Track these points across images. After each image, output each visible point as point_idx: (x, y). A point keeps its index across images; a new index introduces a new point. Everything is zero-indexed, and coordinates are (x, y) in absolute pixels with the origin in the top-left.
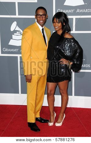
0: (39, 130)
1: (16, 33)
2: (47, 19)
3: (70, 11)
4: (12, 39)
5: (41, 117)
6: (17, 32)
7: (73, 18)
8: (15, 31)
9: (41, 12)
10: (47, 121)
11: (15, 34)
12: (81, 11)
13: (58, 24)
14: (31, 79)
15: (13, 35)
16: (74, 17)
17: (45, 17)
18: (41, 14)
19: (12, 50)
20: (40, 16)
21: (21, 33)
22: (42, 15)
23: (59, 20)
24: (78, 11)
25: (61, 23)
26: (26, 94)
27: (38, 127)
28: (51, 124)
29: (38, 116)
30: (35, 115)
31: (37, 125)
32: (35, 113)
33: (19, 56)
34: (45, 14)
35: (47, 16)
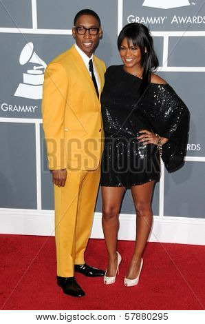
0: (83, 294)
1: (33, 69)
2: (101, 38)
3: (157, 21)
4: (23, 83)
5: (88, 264)
6: (35, 68)
7: (163, 37)
8: (30, 65)
9: (87, 22)
10: (100, 273)
11: (29, 71)
12: (182, 20)
13: (132, 51)
14: (65, 180)
15: (24, 74)
16: (166, 35)
17: (95, 33)
18: (87, 25)
19: (22, 109)
20: (84, 30)
21: (42, 70)
22: (89, 29)
23: (135, 41)
24: (174, 19)
25: (141, 48)
26: (53, 211)
27: (79, 287)
28: (110, 280)
29: (81, 261)
30: (74, 259)
31: (78, 283)
32: (74, 254)
33: (37, 122)
34: (97, 28)
35: (100, 32)
